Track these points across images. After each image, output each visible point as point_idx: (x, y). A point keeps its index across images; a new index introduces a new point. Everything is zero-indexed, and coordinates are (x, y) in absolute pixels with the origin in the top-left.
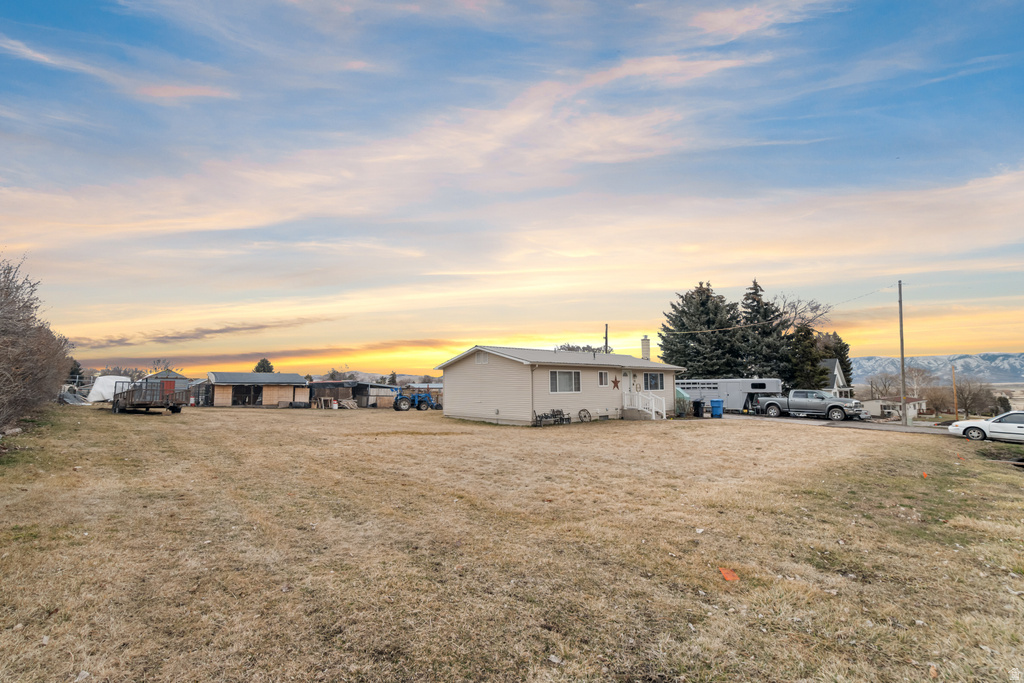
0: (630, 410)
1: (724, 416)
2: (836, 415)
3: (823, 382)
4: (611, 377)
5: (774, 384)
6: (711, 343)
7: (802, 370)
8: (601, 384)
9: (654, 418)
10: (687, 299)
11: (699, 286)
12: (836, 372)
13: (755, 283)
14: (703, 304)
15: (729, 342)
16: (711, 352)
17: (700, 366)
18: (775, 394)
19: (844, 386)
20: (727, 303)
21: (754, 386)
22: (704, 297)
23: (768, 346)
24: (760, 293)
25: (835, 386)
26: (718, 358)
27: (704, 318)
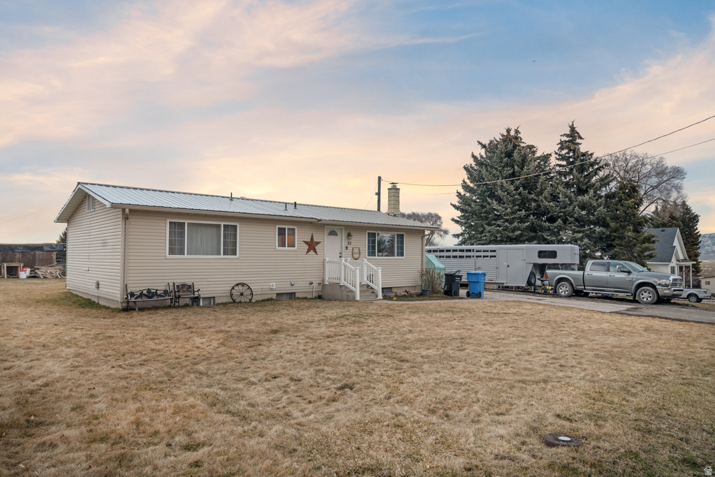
0: (331, 285)
1: (485, 294)
2: (646, 296)
3: (646, 253)
4: (301, 236)
5: (567, 252)
6: (513, 202)
7: (622, 238)
8: (282, 244)
9: (358, 298)
10: (491, 148)
11: (505, 134)
12: (676, 243)
13: (573, 129)
14: (509, 155)
15: (535, 201)
16: (513, 213)
17: (498, 232)
18: (566, 266)
19: (685, 260)
20: (538, 154)
21: (542, 254)
22: (510, 147)
23: (583, 207)
24: (578, 141)
25: (674, 259)
26: (522, 220)
27: (508, 171)
